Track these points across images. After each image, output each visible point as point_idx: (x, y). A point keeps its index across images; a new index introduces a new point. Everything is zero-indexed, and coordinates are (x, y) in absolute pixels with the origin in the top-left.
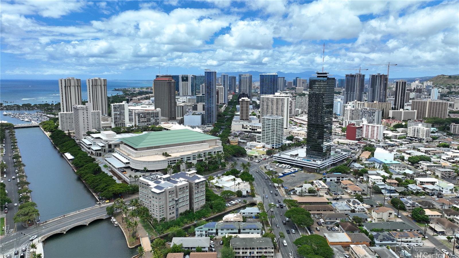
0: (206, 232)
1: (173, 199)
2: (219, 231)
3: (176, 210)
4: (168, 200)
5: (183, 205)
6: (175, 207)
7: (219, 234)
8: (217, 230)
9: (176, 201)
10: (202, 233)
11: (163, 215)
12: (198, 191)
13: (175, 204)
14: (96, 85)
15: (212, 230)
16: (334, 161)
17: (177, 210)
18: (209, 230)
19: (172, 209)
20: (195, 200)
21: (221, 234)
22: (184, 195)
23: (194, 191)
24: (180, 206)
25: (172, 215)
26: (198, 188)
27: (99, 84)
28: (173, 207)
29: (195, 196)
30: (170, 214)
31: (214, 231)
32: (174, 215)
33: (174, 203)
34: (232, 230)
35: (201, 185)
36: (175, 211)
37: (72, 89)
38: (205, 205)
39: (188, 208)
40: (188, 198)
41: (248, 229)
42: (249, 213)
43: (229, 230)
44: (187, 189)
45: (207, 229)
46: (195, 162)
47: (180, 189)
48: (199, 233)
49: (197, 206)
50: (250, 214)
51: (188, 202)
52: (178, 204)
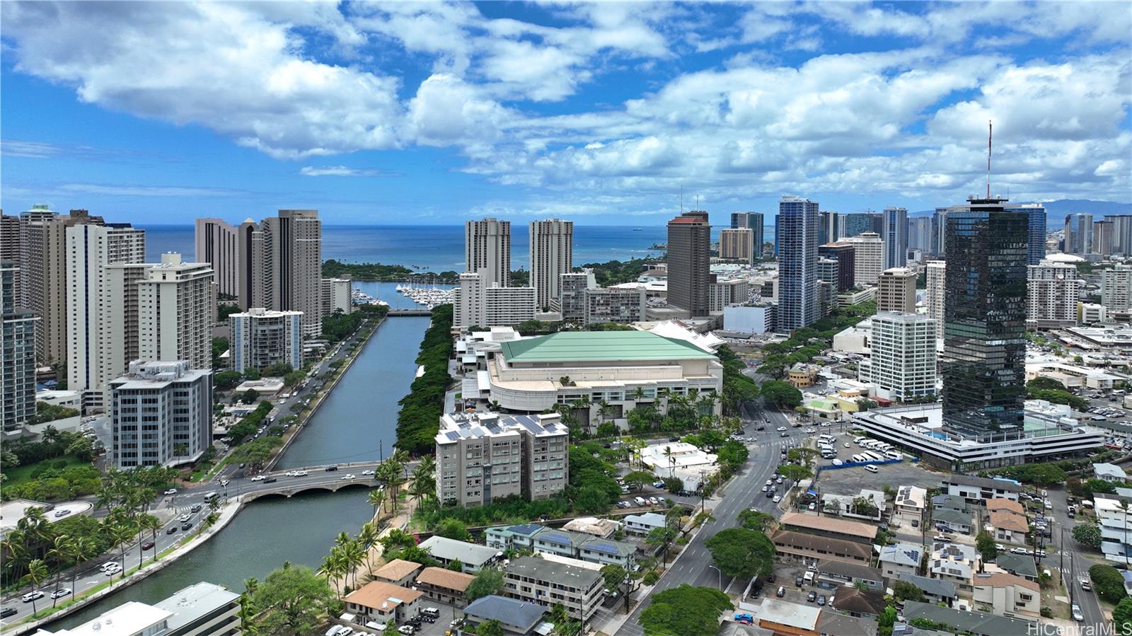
0: (506, 542)
1: (477, 464)
2: (536, 544)
3: (485, 490)
4: (465, 464)
5: (504, 481)
6: (482, 482)
8: (532, 541)
9: (486, 469)
10: (498, 540)
11: (452, 493)
12: (543, 458)
13: (482, 474)
14: (547, 235)
15: (522, 539)
16: (1032, 450)
17: (487, 489)
18: (515, 537)
19: (473, 483)
20: (534, 477)
22: (507, 461)
23: (533, 457)
24: (495, 482)
25: (474, 498)
26: (543, 449)
27: (556, 231)
28: (477, 482)
29: (535, 467)
30: (469, 494)
31: (526, 542)
32: (480, 498)
33: (480, 471)
34: (561, 546)
35: (552, 445)
36: (481, 489)
37: (491, 242)
38: (561, 491)
39: (517, 491)
40: (518, 468)
41: (595, 551)
43: (555, 546)
44: (514, 447)
45: (510, 534)
46: (629, 406)
47: (497, 445)
48: (493, 539)
49: (536, 491)
51: (518, 478)
52: (488, 476)
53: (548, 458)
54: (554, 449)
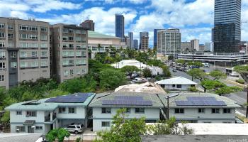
0: (47, 119)
2: (97, 114)
3: (10, 74)
5: (33, 66)
6: (7, 66)
7: (97, 125)
8: (89, 111)
9: (11, 51)
10: (32, 118)
12: (70, 46)
13: (7, 57)
15: (72, 110)
17: (13, 73)
18: (62, 109)
20: (63, 62)
21: (104, 124)
22: (36, 46)
23: (62, 44)
24: (22, 67)
26: (70, 38)
29: (63, 53)
31: (80, 114)
35: (78, 35)
36: (4, 73)
39: (47, 75)
40: (48, 54)
42: (174, 85)
44: (43, 34)
45: (53, 106)
47: (24, 28)
48: (23, 118)
49: (64, 74)
50: (176, 88)
51: (47, 63)
52: (15, 60)
53: (75, 47)
54: (79, 39)
